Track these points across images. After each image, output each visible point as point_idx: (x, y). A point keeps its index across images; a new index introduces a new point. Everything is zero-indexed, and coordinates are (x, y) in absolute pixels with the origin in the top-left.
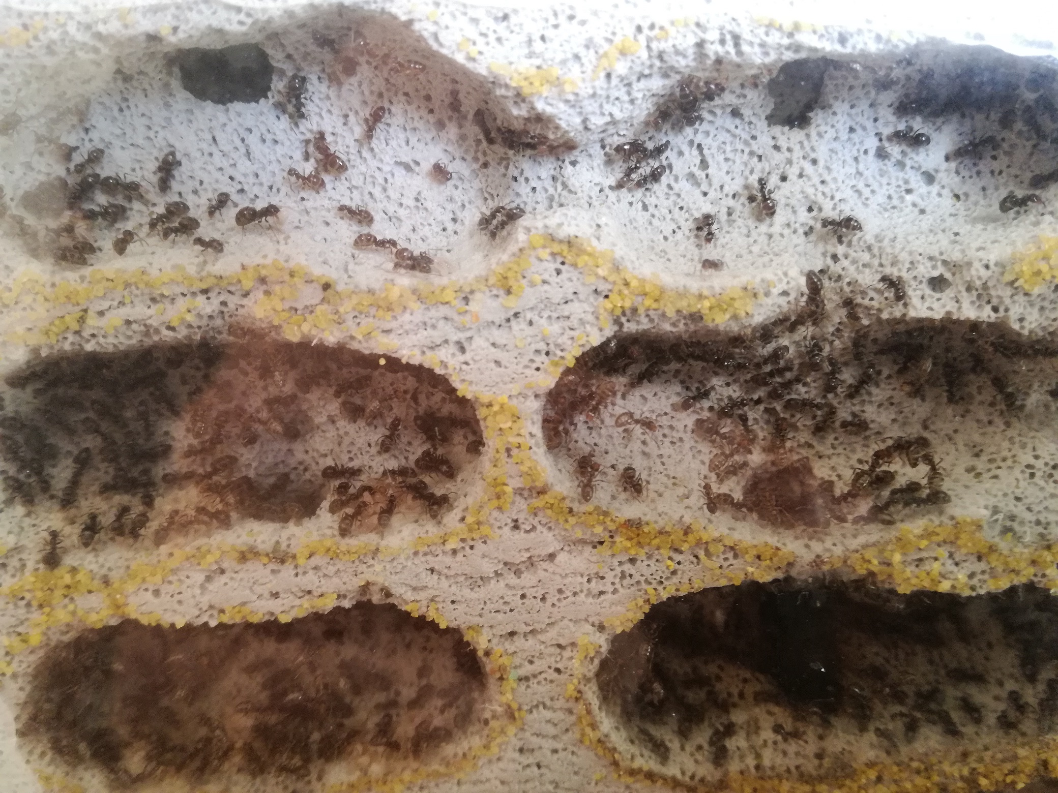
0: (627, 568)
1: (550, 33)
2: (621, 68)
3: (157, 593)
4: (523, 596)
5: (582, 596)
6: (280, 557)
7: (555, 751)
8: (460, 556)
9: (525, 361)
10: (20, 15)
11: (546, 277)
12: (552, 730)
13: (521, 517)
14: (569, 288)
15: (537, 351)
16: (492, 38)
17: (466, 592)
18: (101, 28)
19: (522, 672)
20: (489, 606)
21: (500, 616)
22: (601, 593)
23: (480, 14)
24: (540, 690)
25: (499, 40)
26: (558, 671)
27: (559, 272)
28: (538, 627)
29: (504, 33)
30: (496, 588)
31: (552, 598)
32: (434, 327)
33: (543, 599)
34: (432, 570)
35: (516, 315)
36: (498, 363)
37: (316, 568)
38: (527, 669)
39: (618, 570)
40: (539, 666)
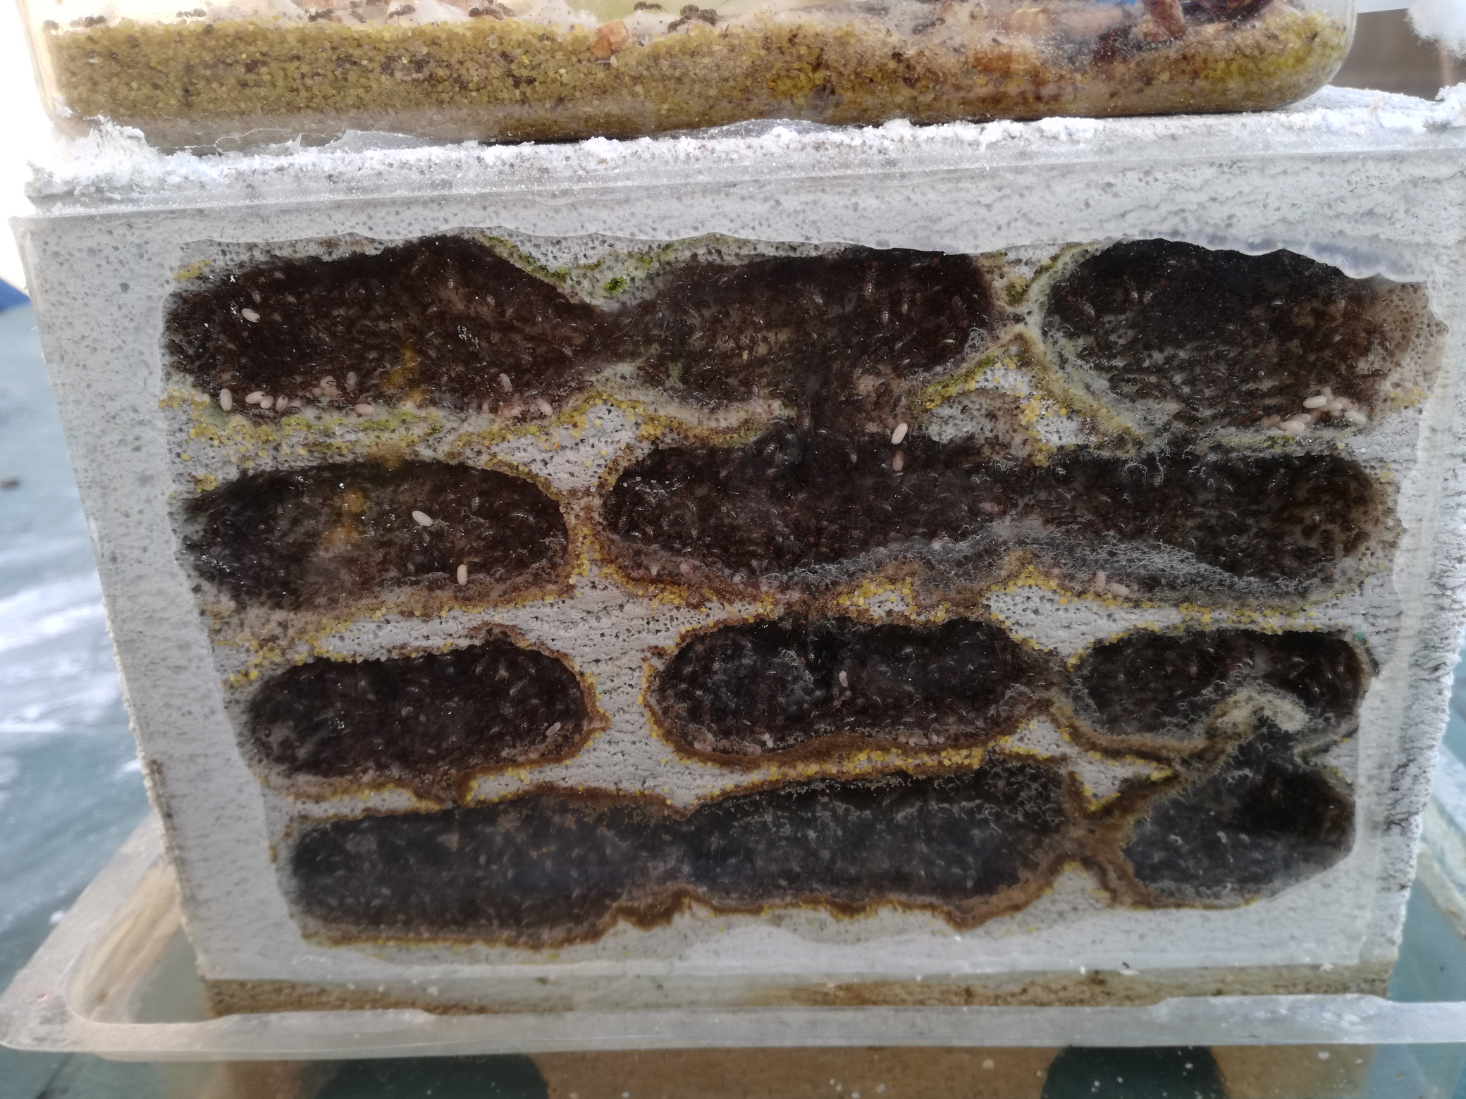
4: (603, 635)
5: (644, 634)
7: (634, 743)
8: (555, 609)
9: (591, 473)
11: (601, 415)
12: (629, 727)
13: (597, 580)
14: (618, 421)
15: (599, 466)
16: (551, 256)
17: (562, 633)
19: (606, 687)
20: (579, 642)
21: (587, 649)
22: (658, 631)
24: (621, 699)
26: (631, 686)
27: (610, 411)
28: (613, 655)
30: (582, 628)
31: (623, 635)
32: (525, 450)
33: (617, 636)
34: (537, 618)
35: (582, 441)
36: (572, 474)
38: (609, 685)
39: (668, 614)
40: (617, 682)
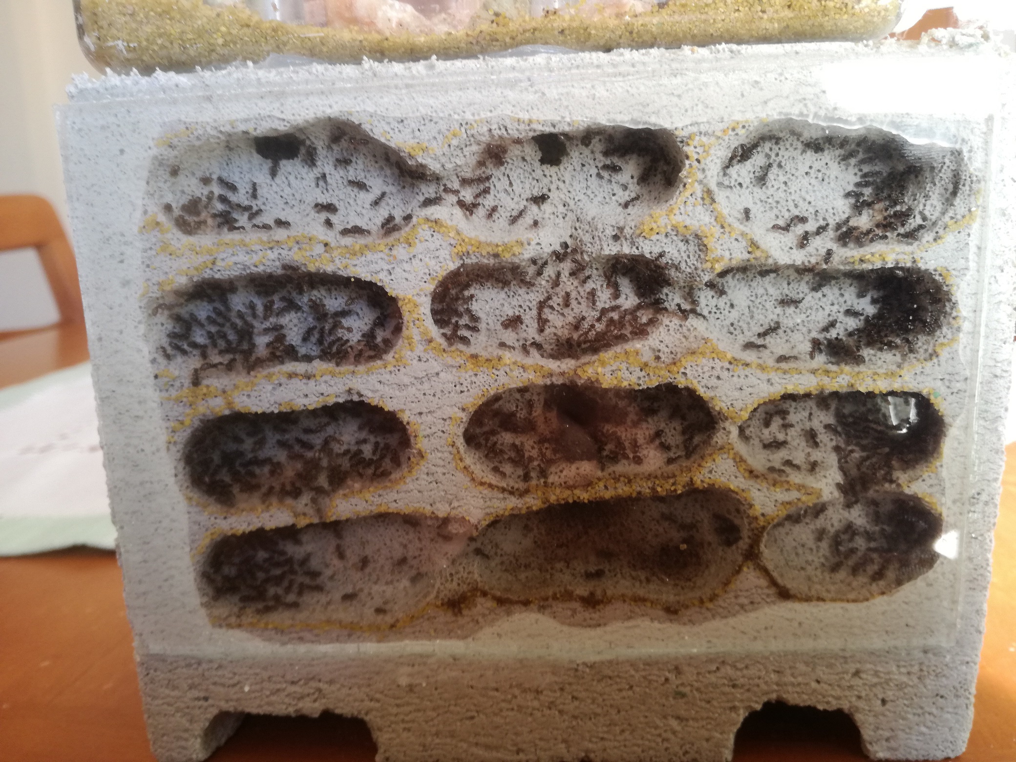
0: (474, 379)
1: (422, 128)
2: (455, 142)
3: (249, 396)
4: (424, 394)
5: (452, 394)
6: (308, 377)
7: (444, 474)
8: (393, 375)
9: (419, 278)
10: (185, 123)
11: (427, 238)
12: (441, 463)
13: (422, 355)
14: (438, 243)
15: (425, 274)
16: (396, 130)
17: (397, 392)
18: (222, 129)
19: (425, 433)
20: (409, 399)
21: (413, 405)
22: (462, 392)
23: (391, 120)
24: (435, 442)
25: (400, 131)
26: (443, 432)
27: (433, 236)
28: (432, 409)
29: (401, 128)
30: (412, 390)
31: (439, 395)
32: (376, 263)
33: (434, 395)
34: (380, 382)
35: (414, 256)
36: (407, 279)
37: (326, 382)
38: (428, 431)
39: (469, 380)
40: (434, 429)
